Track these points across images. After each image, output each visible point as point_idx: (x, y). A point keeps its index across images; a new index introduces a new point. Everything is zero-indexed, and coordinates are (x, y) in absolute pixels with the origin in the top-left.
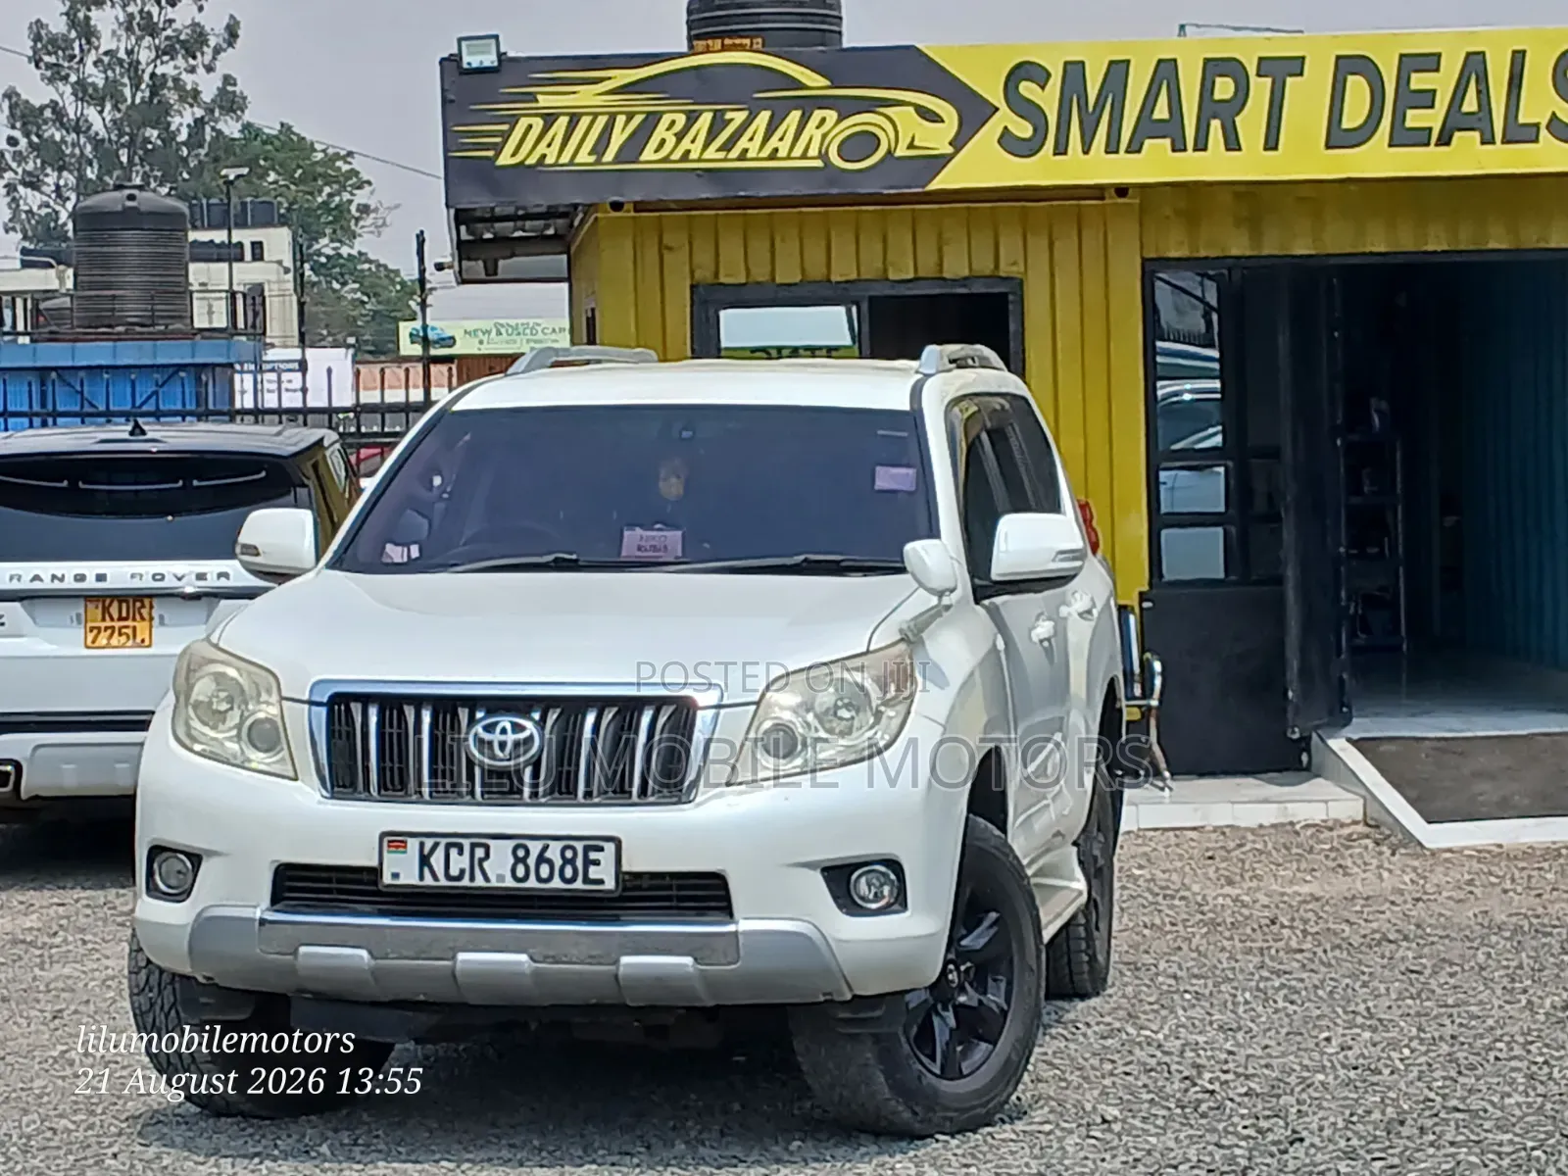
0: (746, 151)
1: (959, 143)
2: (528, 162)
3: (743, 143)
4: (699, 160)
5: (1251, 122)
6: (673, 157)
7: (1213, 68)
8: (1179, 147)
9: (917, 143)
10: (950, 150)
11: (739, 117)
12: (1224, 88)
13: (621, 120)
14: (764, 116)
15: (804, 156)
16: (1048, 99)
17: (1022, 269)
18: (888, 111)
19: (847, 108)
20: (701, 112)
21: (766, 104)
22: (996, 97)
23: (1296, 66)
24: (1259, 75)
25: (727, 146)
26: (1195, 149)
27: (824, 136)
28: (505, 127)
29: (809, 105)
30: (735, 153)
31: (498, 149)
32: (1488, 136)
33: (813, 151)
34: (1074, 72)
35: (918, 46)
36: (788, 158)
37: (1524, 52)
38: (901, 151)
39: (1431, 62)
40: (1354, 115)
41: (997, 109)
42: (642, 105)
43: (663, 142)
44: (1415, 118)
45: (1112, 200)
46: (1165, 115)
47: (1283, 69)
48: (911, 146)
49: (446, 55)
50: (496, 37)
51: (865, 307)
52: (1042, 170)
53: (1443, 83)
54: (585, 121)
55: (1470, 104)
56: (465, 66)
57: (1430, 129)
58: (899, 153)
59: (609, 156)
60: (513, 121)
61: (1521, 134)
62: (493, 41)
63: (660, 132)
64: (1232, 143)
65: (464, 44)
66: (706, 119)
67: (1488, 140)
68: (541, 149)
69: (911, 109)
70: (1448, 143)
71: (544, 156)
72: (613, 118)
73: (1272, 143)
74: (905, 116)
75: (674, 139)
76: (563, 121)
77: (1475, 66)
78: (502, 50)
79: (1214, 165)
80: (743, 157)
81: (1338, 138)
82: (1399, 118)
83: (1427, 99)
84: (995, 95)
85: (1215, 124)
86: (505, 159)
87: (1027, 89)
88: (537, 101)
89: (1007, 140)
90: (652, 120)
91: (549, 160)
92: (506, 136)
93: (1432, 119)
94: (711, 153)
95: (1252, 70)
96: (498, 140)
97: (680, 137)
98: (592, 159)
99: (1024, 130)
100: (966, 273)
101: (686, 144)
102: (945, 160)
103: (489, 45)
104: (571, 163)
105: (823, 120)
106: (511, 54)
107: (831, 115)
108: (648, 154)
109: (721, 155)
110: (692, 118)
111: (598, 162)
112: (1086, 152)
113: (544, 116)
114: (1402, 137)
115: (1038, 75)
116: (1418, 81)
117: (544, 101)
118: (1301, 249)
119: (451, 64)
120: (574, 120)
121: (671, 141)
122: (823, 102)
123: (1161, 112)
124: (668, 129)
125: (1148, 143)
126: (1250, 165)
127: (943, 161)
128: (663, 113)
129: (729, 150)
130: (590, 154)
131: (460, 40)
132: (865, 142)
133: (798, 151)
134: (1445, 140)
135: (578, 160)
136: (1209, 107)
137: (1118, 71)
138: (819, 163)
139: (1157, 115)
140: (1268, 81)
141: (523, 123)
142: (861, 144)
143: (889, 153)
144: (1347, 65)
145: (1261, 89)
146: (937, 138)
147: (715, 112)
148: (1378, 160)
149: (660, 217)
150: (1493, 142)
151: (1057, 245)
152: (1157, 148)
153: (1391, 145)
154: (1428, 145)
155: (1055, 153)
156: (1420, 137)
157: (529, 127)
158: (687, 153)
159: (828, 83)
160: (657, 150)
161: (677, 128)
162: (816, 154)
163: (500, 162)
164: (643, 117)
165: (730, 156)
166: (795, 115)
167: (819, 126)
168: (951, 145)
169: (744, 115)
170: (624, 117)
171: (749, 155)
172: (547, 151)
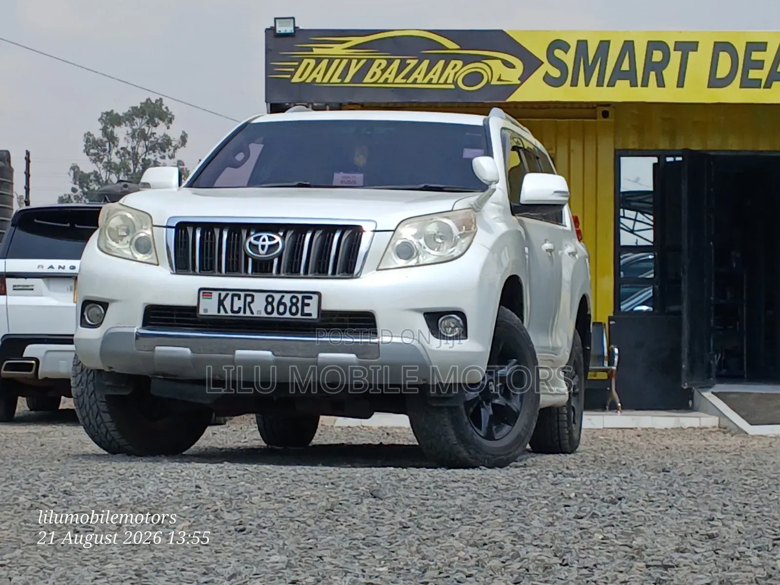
0: (416, 79)
1: (523, 78)
2: (307, 81)
3: (415, 75)
4: (393, 83)
5: (671, 73)
6: (379, 81)
7: (653, 46)
8: (634, 84)
10: (519, 82)
11: (413, 63)
12: (657, 56)
13: (354, 62)
14: (426, 63)
15: (445, 83)
16: (569, 59)
17: (554, 151)
18: (488, 62)
19: (467, 60)
20: (394, 60)
21: (427, 56)
22: (543, 57)
23: (694, 46)
24: (675, 50)
25: (407, 77)
26: (642, 86)
27: (456, 73)
28: (296, 64)
29: (449, 58)
30: (411, 80)
31: (293, 74)
33: (450, 81)
34: (582, 45)
35: (505, 30)
36: (437, 83)
38: (494, 82)
39: (762, 46)
40: (723, 70)
41: (542, 63)
42: (365, 55)
43: (375, 73)
44: (753, 74)
46: (627, 68)
47: (687, 47)
48: (499, 80)
49: (269, 27)
50: (294, 18)
52: (565, 94)
53: (768, 57)
54: (336, 62)
56: (277, 32)
57: (761, 80)
58: (492, 83)
59: (348, 80)
60: (300, 61)
62: (292, 20)
63: (374, 68)
64: (661, 83)
65: (277, 20)
66: (397, 63)
68: (314, 75)
69: (499, 61)
70: (770, 87)
71: (315, 79)
72: (350, 61)
73: (680, 84)
74: (496, 65)
75: (381, 72)
76: (325, 63)
78: (296, 26)
79: (651, 94)
80: (414, 82)
81: (714, 82)
82: (745, 73)
83: (760, 65)
84: (542, 55)
85: (653, 75)
86: (296, 79)
87: (558, 53)
88: (312, 51)
89: (548, 80)
90: (370, 62)
91: (318, 81)
92: (296, 68)
93: (762, 75)
94: (398, 80)
95: (672, 47)
96: (293, 70)
97: (383, 71)
98: (339, 80)
99: (555, 73)
101: (386, 75)
103: (290, 22)
104: (329, 82)
105: (456, 65)
106: (301, 27)
107: (460, 63)
108: (367, 79)
109: (404, 81)
110: (390, 62)
111: (342, 82)
112: (587, 85)
113: (316, 59)
114: (747, 83)
115: (563, 46)
116: (756, 56)
117: (316, 51)
119: (271, 32)
120: (331, 61)
121: (379, 73)
122: (456, 57)
123: (625, 66)
124: (378, 67)
125: (618, 82)
126: (670, 94)
128: (375, 59)
129: (407, 79)
130: (339, 78)
131: (276, 19)
132: (477, 77)
133: (442, 80)
134: (768, 86)
135: (332, 81)
136: (649, 65)
137: (604, 46)
138: (453, 87)
139: (623, 68)
140: (680, 53)
141: (306, 62)
142: (474, 78)
143: (488, 82)
144: (720, 47)
145: (676, 57)
146: (512, 76)
147: (401, 59)
148: (734, 94)
151: (572, 141)
152: (623, 85)
153: (741, 87)
154: (760, 87)
155: (572, 86)
156: (756, 84)
157: (309, 64)
158: (387, 79)
159: (459, 47)
160: (372, 77)
161: (382, 67)
162: (451, 82)
163: (293, 80)
164: (365, 60)
165: (408, 82)
166: (442, 63)
167: (453, 69)
168: (519, 79)
169: (416, 61)
170: (356, 61)
171: (418, 82)
172: (317, 76)
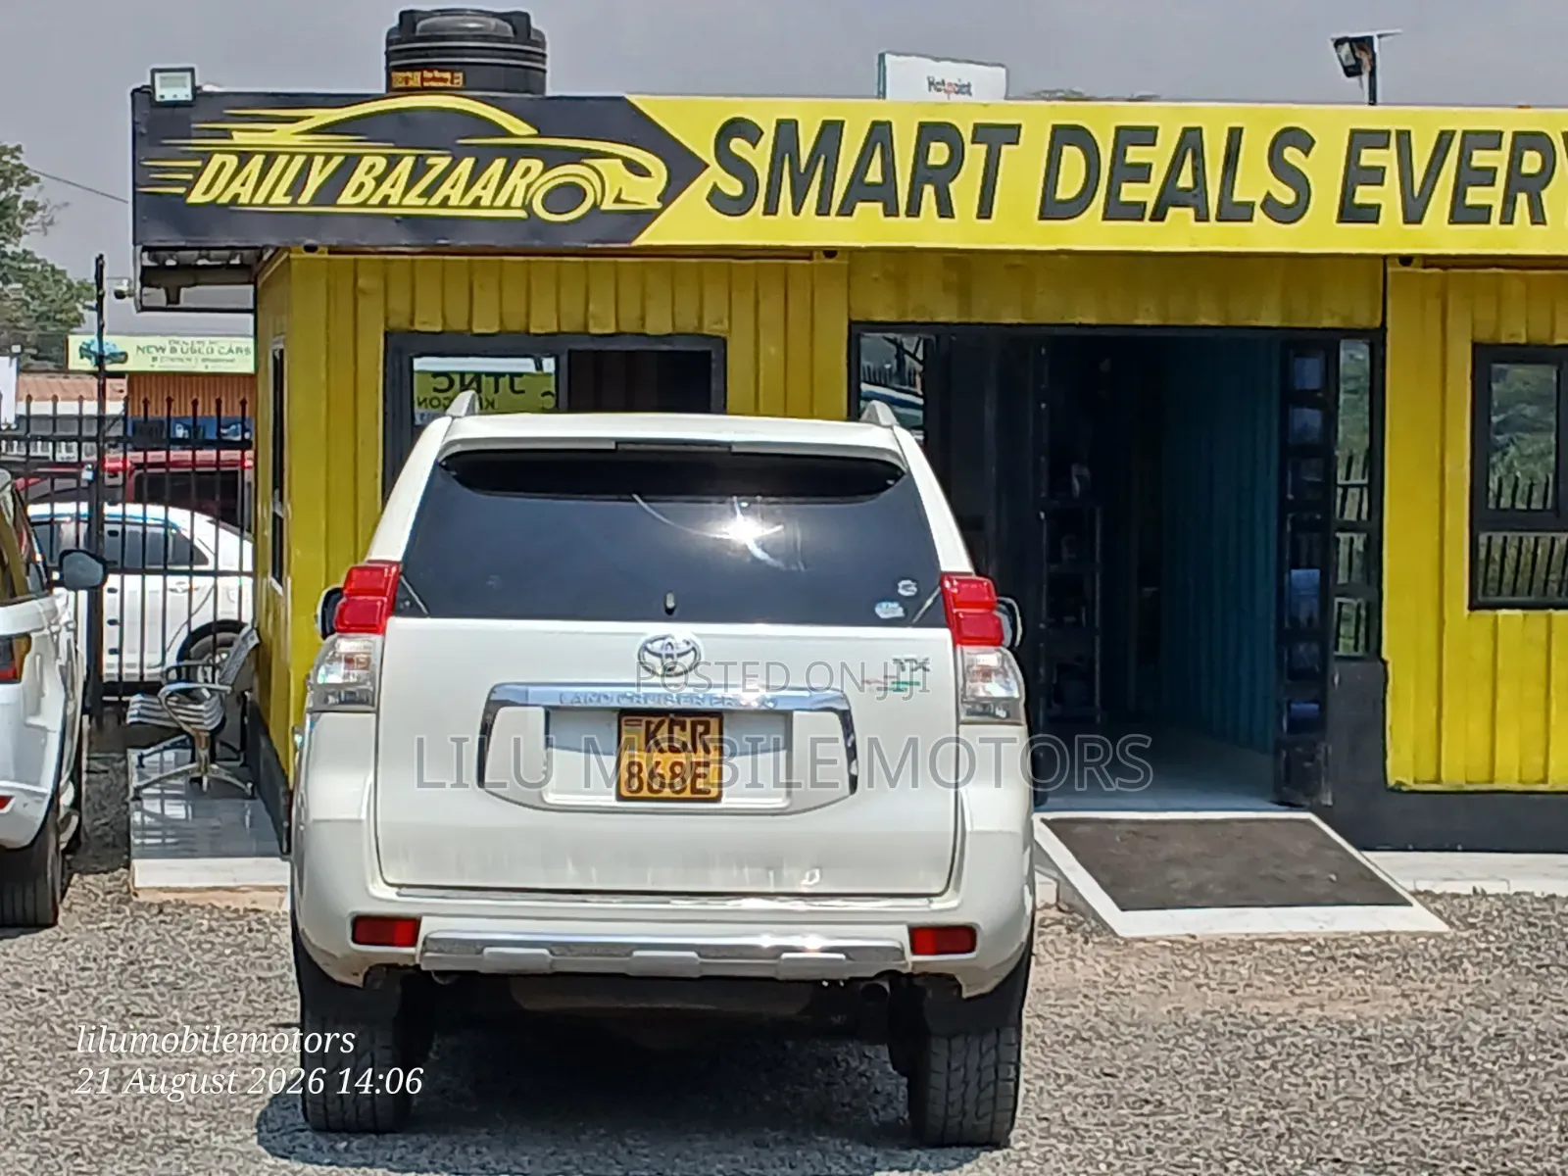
0: (447, 198)
1: (667, 197)
2: (220, 201)
3: (445, 189)
4: (399, 206)
5: (965, 189)
6: (371, 202)
7: (930, 132)
8: (891, 210)
9: (623, 197)
10: (658, 205)
11: (441, 163)
12: (938, 154)
13: (319, 161)
14: (467, 164)
15: (507, 206)
16: (759, 158)
17: (726, 322)
18: (596, 163)
19: (552, 158)
20: (402, 156)
21: (469, 151)
22: (707, 153)
23: (1011, 134)
24: (974, 142)
25: (428, 193)
27: (529, 186)
28: (198, 164)
29: (514, 154)
30: (436, 199)
31: (190, 186)
32: (1203, 212)
33: (517, 201)
34: (787, 130)
35: (632, 99)
36: (491, 207)
37: (1241, 130)
38: (608, 205)
39: (1146, 136)
40: (1068, 187)
41: (707, 166)
42: (342, 145)
43: (361, 186)
44: (1130, 192)
45: (820, 260)
46: (878, 179)
47: (998, 136)
48: (618, 200)
49: (139, 86)
50: (192, 70)
51: (564, 359)
52: (752, 230)
53: (1159, 157)
54: (282, 160)
55: (1185, 180)
56: (158, 99)
57: (1145, 204)
58: (604, 207)
59: (306, 197)
60: (206, 157)
61: (1235, 212)
62: (188, 75)
63: (359, 176)
64: (945, 209)
65: (157, 76)
66: (406, 165)
67: (1202, 216)
68: (235, 187)
69: (619, 162)
70: (1162, 219)
71: (237, 196)
72: (310, 159)
73: (985, 211)
74: (612, 169)
75: (373, 183)
76: (257, 162)
77: (1191, 141)
78: (197, 84)
79: (926, 231)
80: (444, 203)
81: (1052, 209)
82: (1113, 192)
83: (1142, 173)
84: (706, 152)
85: (929, 191)
86: (196, 197)
87: (738, 146)
88: (231, 138)
89: (716, 198)
90: (351, 163)
91: (244, 199)
92: (198, 172)
93: (1146, 193)
94: (412, 198)
95: (967, 136)
96: (190, 177)
97: (380, 181)
98: (287, 201)
99: (733, 187)
100: (669, 330)
101: (385, 189)
102: (653, 215)
103: (184, 78)
104: (266, 203)
105: (528, 170)
106: (207, 88)
107: (537, 165)
108: (346, 197)
109: (422, 201)
110: (393, 162)
111: (294, 203)
112: (796, 212)
113: (238, 154)
114: (1117, 210)
115: (750, 132)
116: (1134, 155)
117: (239, 138)
118: (1009, 318)
119: (143, 96)
120: (270, 158)
121: (370, 184)
122: (529, 152)
123: (874, 175)
124: (368, 172)
125: (860, 206)
126: (963, 232)
127: (651, 216)
128: (362, 155)
129: (429, 198)
130: (286, 195)
131: (154, 71)
132: (572, 194)
133: (501, 201)
134: (1159, 215)
135: (272, 201)
136: (922, 172)
137: (831, 131)
138: (522, 214)
139: (869, 179)
140: (983, 148)
141: (217, 160)
142: (567, 195)
143: (595, 206)
144: (1065, 135)
145: (975, 155)
146: (645, 193)
147: (418, 156)
148: (1091, 233)
149: (356, 261)
150: (1207, 220)
152: (869, 211)
153: (1105, 218)
154: (1142, 218)
155: (765, 213)
156: (1135, 211)
157: (223, 165)
158: (387, 197)
159: (535, 132)
160: (355, 194)
161: (377, 172)
162: (519, 204)
163: (191, 200)
164: (342, 158)
165: (431, 203)
166: (499, 164)
167: (524, 175)
168: (659, 200)
169: (448, 160)
170: (322, 158)
171: (450, 203)
172: (241, 190)
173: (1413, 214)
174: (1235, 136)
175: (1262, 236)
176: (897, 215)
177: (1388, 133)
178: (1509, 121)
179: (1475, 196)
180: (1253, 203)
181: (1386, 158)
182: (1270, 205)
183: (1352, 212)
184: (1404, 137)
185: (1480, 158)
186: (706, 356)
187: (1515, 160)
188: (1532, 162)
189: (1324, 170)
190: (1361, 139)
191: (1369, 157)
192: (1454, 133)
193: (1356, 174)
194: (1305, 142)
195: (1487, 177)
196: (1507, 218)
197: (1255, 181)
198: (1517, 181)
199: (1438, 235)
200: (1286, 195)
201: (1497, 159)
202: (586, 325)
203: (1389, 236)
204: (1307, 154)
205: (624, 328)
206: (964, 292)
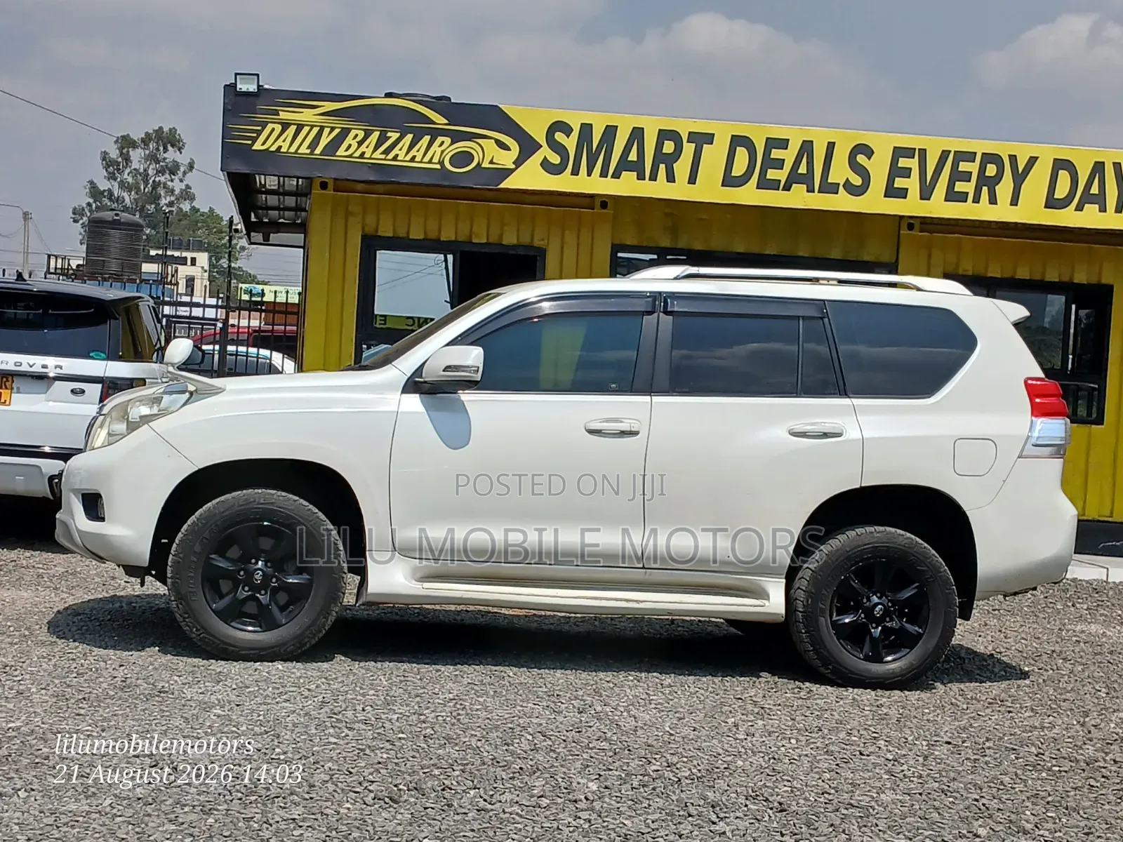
0: (397, 155)
1: (519, 162)
2: (271, 149)
3: (396, 151)
4: (370, 158)
5: (682, 167)
6: (355, 155)
7: (664, 135)
8: (641, 177)
9: (494, 161)
10: (513, 166)
11: (394, 136)
12: (669, 147)
13: (327, 130)
14: (409, 137)
15: (430, 162)
16: (570, 143)
17: (546, 241)
18: (479, 141)
19: (456, 137)
20: (373, 131)
21: (410, 130)
22: (542, 141)
23: (709, 139)
24: (688, 142)
25: (387, 152)
26: (650, 179)
27: (443, 152)
28: (259, 128)
29: (435, 133)
30: (391, 156)
31: (254, 140)
32: (811, 188)
33: (436, 160)
34: (586, 129)
35: (500, 106)
36: (421, 162)
37: (834, 143)
38: (486, 165)
39: (783, 144)
40: (739, 169)
41: (541, 146)
42: (340, 124)
43: (350, 146)
44: (772, 174)
45: (598, 210)
46: (635, 159)
47: (702, 139)
48: (491, 162)
49: (227, 83)
50: (258, 75)
51: (458, 256)
52: (564, 183)
53: (789, 155)
54: (306, 129)
55: (803, 169)
56: (238, 90)
57: (780, 181)
58: (483, 166)
59: (318, 151)
60: (264, 125)
61: (829, 188)
62: (256, 77)
63: (349, 140)
64: (671, 178)
65: (238, 76)
66: (376, 135)
67: (810, 190)
68: (279, 143)
69: (493, 141)
70: (789, 190)
71: (280, 147)
72: (322, 129)
73: (692, 180)
74: (489, 145)
76: (293, 129)
77: (807, 148)
78: (260, 84)
79: (659, 189)
80: (395, 158)
81: (729, 181)
82: (763, 172)
83: (779, 164)
84: (541, 138)
85: (662, 167)
86: (257, 146)
87: (559, 137)
88: (279, 115)
89: (546, 165)
90: (345, 133)
91: (284, 149)
92: (259, 133)
93: (781, 175)
94: (377, 155)
95: (685, 138)
96: (255, 135)
97: (360, 143)
98: (308, 151)
99: (555, 159)
100: (515, 242)
101: (363, 148)
102: (510, 171)
103: (253, 79)
104: (296, 152)
105: (443, 143)
106: (266, 87)
107: (448, 140)
108: (341, 152)
109: (383, 156)
110: (368, 134)
111: (312, 153)
112: (589, 174)
113: (282, 124)
114: (764, 184)
115: (566, 129)
116: (776, 154)
117: (283, 115)
119: (230, 89)
120: (300, 127)
121: (355, 145)
122: (444, 133)
123: (633, 156)
124: (354, 139)
125: (624, 173)
126: (679, 191)
127: (509, 172)
128: (351, 129)
129: (387, 155)
130: (308, 148)
131: (236, 74)
132: (466, 157)
133: (427, 159)
134: (787, 188)
135: (299, 151)
136: (659, 157)
137: (611, 132)
138: (438, 167)
139: (630, 158)
140: (694, 145)
141: (270, 126)
142: (463, 158)
143: (479, 164)
144: (737, 141)
145: (689, 149)
146: (506, 159)
147: (381, 131)
148: (749, 195)
149: (348, 196)
150: (813, 191)
151: (566, 232)
152: (629, 177)
153: (758, 188)
154: (778, 189)
155: (572, 174)
156: (774, 185)
157: (273, 130)
158: (363, 153)
159: (446, 122)
160: (347, 150)
161: (359, 139)
162: (437, 161)
163: (254, 148)
164: (339, 130)
165: (388, 158)
166: (427, 138)
167: (440, 145)
168: (513, 163)
169: (398, 135)
170: (329, 129)
171: (399, 158)
172: (282, 144)
173: (926, 194)
174: (831, 146)
175: (843, 202)
176: (644, 179)
177: (915, 149)
178: (980, 147)
179: (960, 187)
180: (839, 184)
181: (913, 163)
182: (848, 186)
183: (892, 192)
184: (923, 152)
185: (964, 167)
186: (534, 259)
187: (982, 169)
188: (991, 170)
189: (878, 168)
190: (899, 152)
191: (903, 162)
192: (950, 151)
193: (896, 171)
194: (869, 152)
195: (966, 177)
196: (977, 200)
197: (840, 172)
198: (983, 180)
199: (939, 207)
200: (857, 181)
201: (973, 168)
202: (471, 236)
203: (912, 206)
204: (869, 159)
205: (491, 240)
206: (674, 231)
